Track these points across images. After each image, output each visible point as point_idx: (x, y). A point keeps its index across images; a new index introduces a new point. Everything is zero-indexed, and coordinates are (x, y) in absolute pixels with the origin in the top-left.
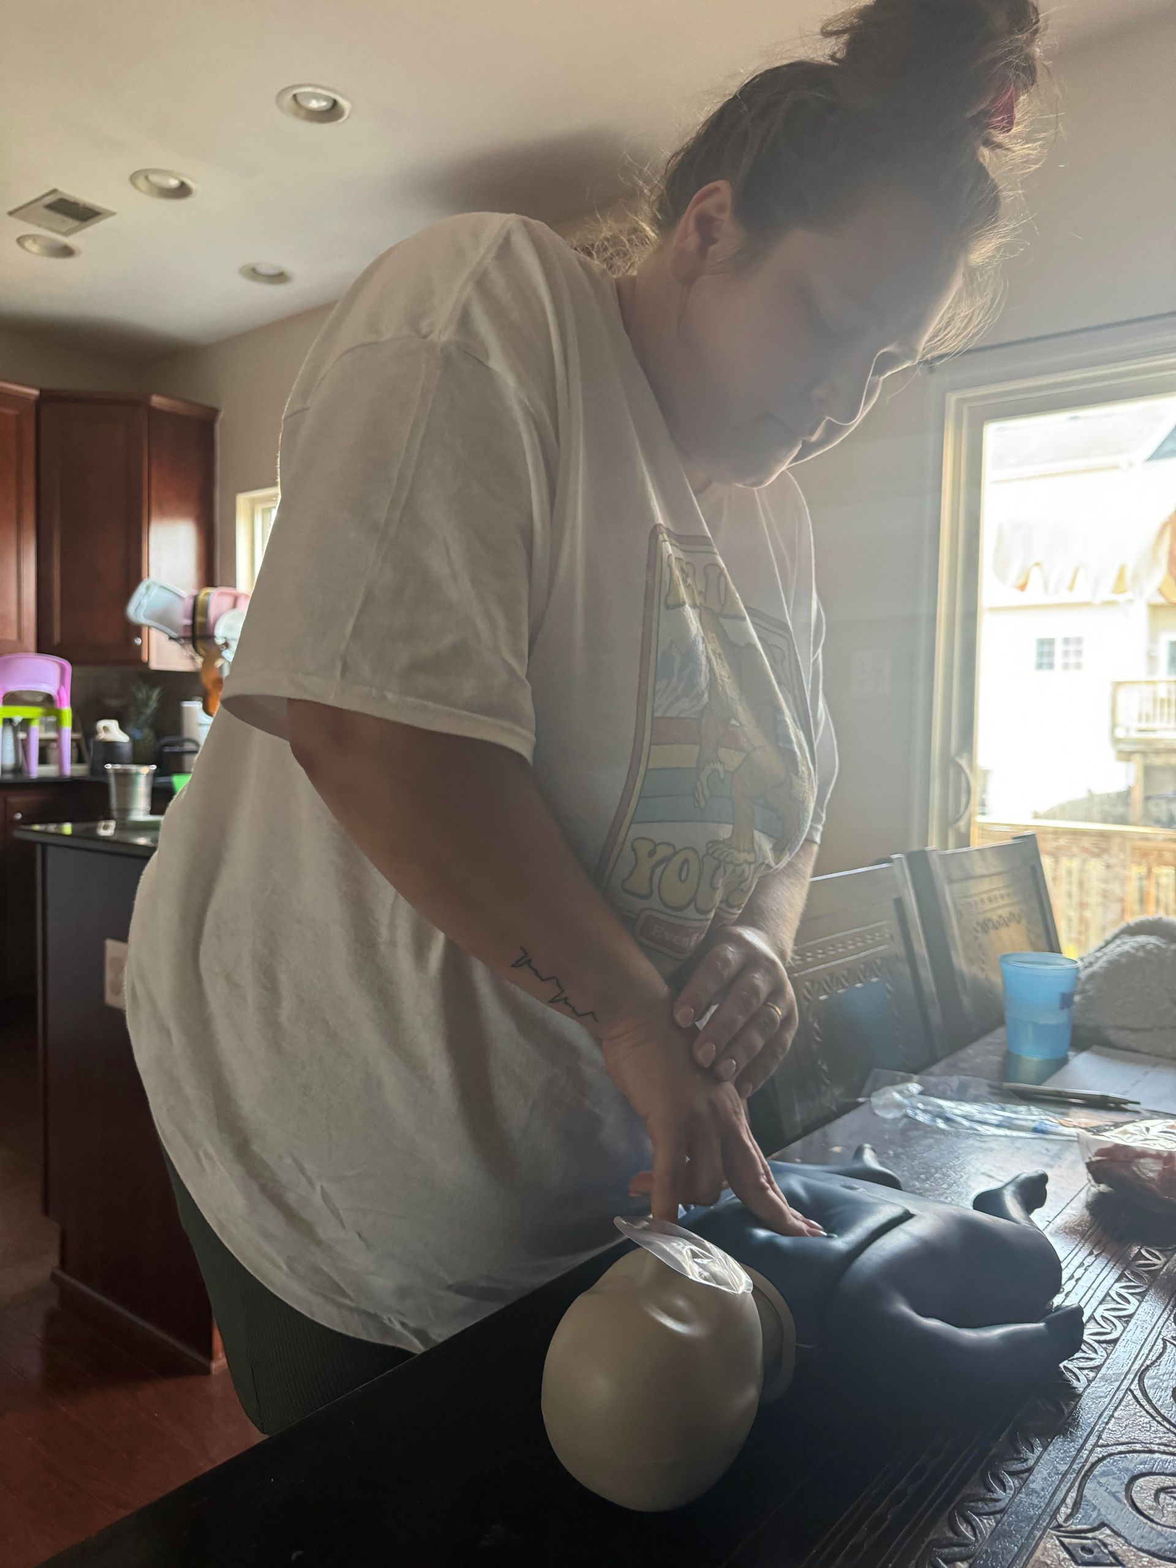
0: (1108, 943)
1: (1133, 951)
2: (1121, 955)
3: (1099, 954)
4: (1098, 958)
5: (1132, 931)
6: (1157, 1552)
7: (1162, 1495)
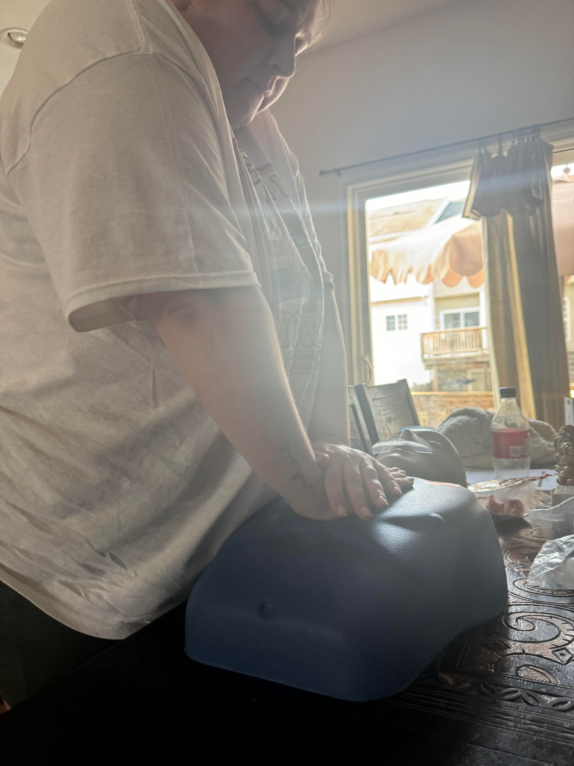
0: (444, 422)
1: (456, 423)
2: (452, 425)
3: (441, 427)
4: (441, 429)
5: (454, 415)
6: (522, 640)
7: (519, 620)
